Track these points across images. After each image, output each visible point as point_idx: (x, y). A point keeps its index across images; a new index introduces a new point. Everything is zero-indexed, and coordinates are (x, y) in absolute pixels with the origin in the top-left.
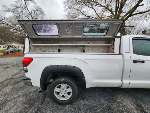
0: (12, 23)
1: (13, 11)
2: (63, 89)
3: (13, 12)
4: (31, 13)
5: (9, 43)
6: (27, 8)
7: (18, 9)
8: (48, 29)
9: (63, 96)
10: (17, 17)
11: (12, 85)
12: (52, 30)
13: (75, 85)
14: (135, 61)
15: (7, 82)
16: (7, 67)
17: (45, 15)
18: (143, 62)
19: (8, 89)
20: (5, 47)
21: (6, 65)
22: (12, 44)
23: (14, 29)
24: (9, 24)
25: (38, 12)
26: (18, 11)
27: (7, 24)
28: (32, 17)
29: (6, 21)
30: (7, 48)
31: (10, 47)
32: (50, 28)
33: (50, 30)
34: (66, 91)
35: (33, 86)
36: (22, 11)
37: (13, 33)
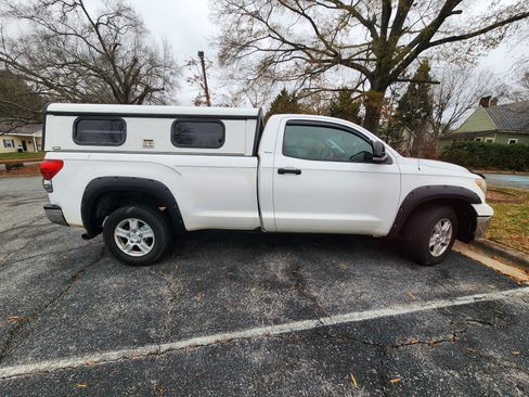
0: (31, 59)
1: (33, 13)
2: (135, 231)
3: (31, 18)
4: (98, 24)
5: (23, 129)
6: (82, 5)
7: (49, 9)
8: (160, 81)
9: (136, 248)
10: (47, 38)
11: (27, 238)
12: (176, 89)
13: (159, 222)
14: (281, 172)
15: (15, 232)
16: (16, 201)
17: (146, 31)
18: (298, 172)
19: (18, 244)
20: (9, 145)
21: (14, 197)
22: (34, 135)
23: (39, 80)
24: (19, 62)
25: (121, 22)
26: (49, 14)
27: (14, 63)
28: (100, 38)
29: (8, 53)
30: (17, 147)
31: (27, 144)
32: (166, 80)
33: (168, 86)
34: (140, 236)
35: (68, 225)
36: (64, 18)
37: (35, 94)
